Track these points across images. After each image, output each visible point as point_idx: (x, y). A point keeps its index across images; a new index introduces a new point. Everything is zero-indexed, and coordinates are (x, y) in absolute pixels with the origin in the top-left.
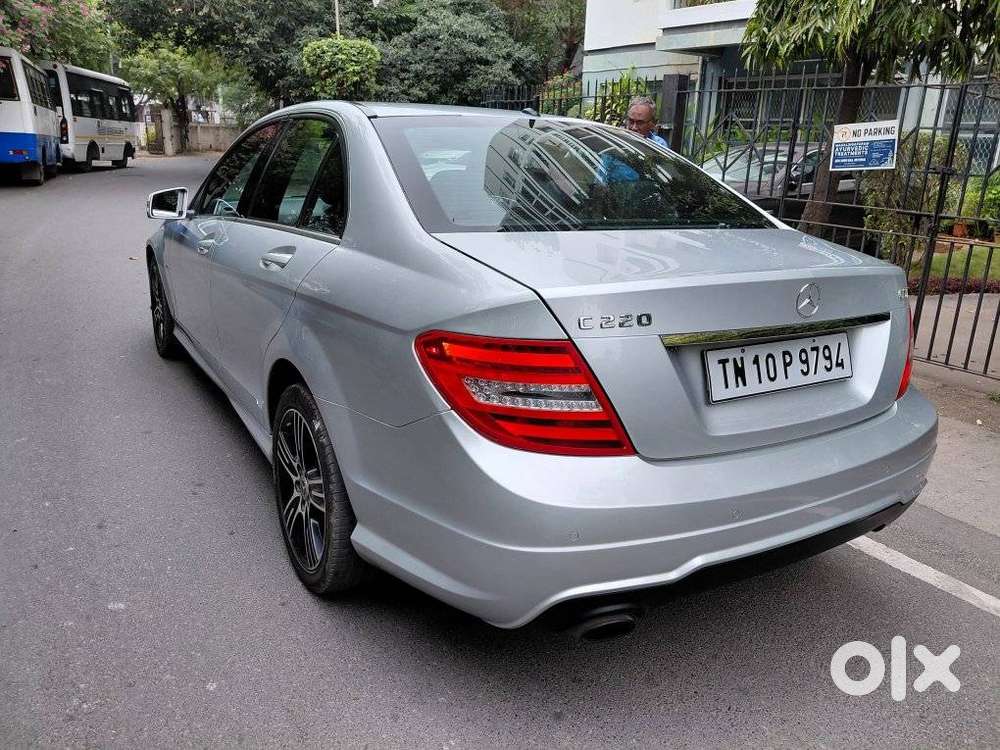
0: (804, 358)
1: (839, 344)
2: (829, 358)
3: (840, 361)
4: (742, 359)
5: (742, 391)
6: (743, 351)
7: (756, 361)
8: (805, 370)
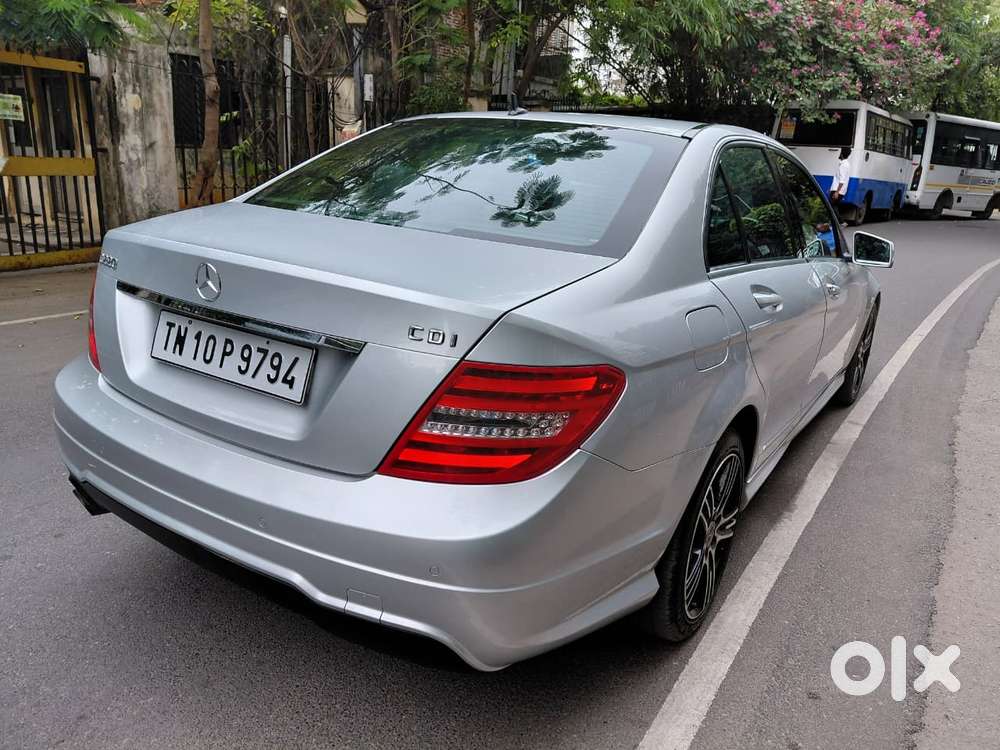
0: (246, 355)
1: (296, 360)
2: (277, 368)
3: (289, 378)
4: (186, 329)
5: (175, 358)
6: (190, 322)
7: (198, 337)
8: (243, 369)
